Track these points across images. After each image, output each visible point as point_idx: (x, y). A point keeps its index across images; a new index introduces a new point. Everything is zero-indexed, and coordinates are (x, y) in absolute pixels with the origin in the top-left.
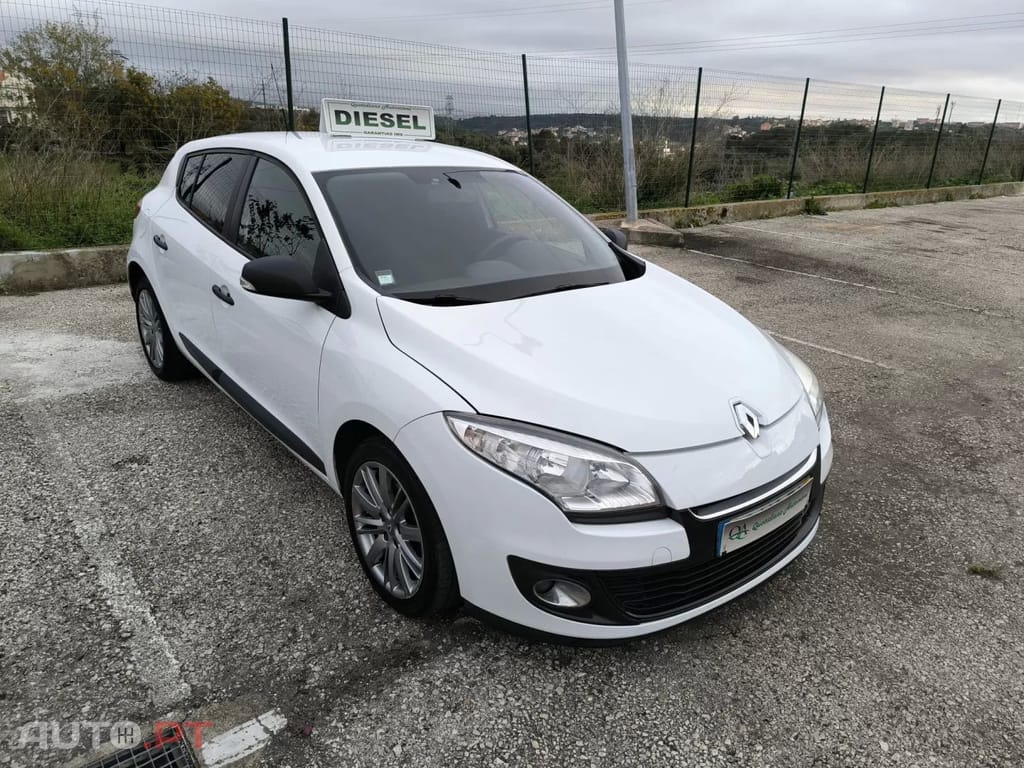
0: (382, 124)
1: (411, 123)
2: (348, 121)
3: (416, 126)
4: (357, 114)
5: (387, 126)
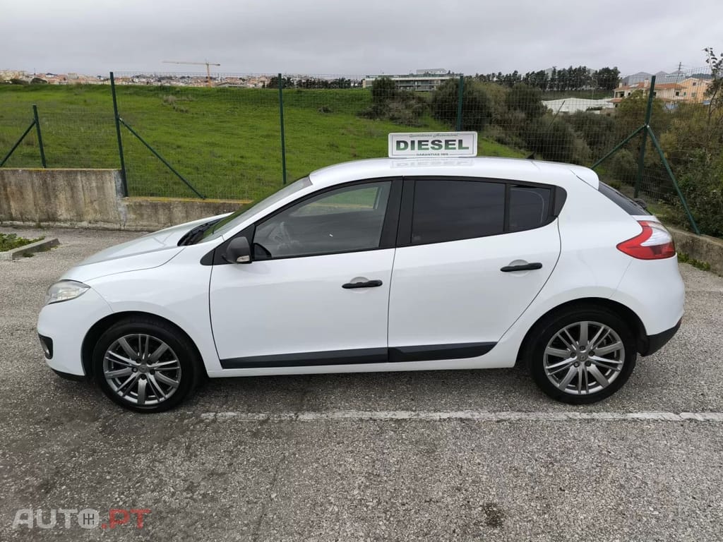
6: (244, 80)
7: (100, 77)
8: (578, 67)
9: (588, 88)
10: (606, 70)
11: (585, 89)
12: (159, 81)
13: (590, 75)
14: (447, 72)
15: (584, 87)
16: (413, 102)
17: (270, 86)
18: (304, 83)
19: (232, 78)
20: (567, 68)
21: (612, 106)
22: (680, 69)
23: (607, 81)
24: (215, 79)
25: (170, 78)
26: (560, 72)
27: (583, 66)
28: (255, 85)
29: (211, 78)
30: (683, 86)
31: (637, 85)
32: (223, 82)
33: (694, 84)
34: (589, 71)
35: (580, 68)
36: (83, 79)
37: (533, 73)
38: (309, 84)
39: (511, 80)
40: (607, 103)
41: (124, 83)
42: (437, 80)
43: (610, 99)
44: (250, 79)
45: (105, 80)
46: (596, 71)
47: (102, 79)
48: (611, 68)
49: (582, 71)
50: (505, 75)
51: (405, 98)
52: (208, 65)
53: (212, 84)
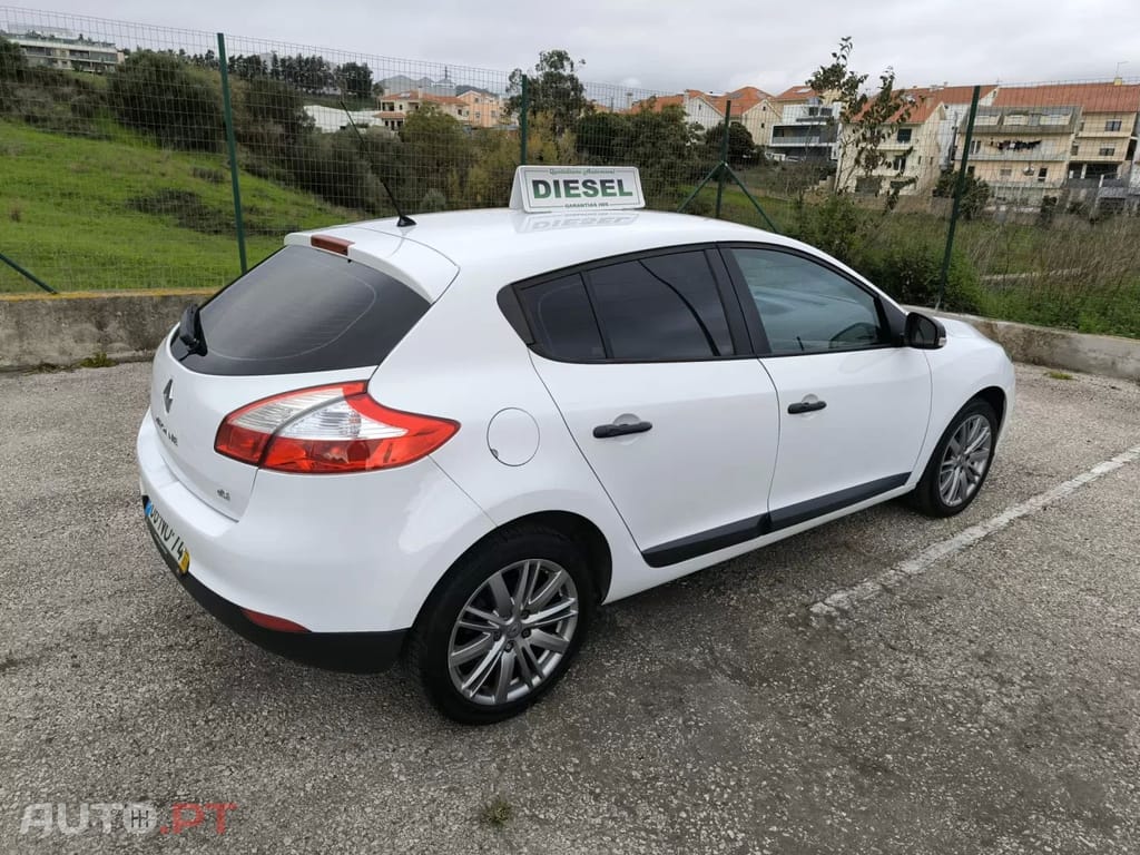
0: (585, 193)
1: (616, 190)
2: (548, 194)
3: (622, 193)
4: (556, 183)
5: (591, 196)
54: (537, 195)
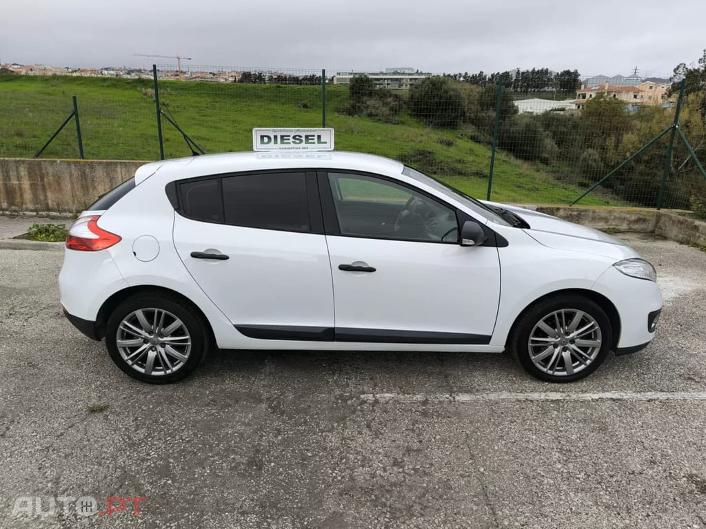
0: (294, 142)
1: (316, 140)
2: (269, 142)
3: (319, 142)
4: (276, 136)
5: (297, 143)
6: (214, 74)
7: (68, 68)
8: (540, 69)
9: (550, 89)
10: (568, 73)
11: (547, 90)
12: (129, 74)
13: (552, 77)
14: (415, 71)
15: (546, 88)
16: (390, 100)
17: (241, 81)
18: (275, 79)
19: (203, 73)
20: (530, 70)
21: (574, 107)
22: (635, 72)
23: (568, 83)
24: (185, 73)
25: (140, 71)
26: (523, 73)
27: (545, 68)
28: (226, 80)
29: (182, 72)
30: (641, 89)
31: (597, 88)
32: (194, 76)
33: (651, 88)
34: (551, 73)
35: (542, 70)
36: (50, 70)
37: (498, 73)
38: (281, 79)
39: (477, 80)
40: (569, 104)
41: (93, 75)
42: (407, 79)
43: (572, 101)
44: (220, 74)
45: (73, 72)
46: (558, 74)
47: (70, 70)
48: (572, 71)
49: (544, 72)
50: (471, 75)
51: (383, 95)
52: (179, 59)
53: (182, 78)
54: (262, 142)
